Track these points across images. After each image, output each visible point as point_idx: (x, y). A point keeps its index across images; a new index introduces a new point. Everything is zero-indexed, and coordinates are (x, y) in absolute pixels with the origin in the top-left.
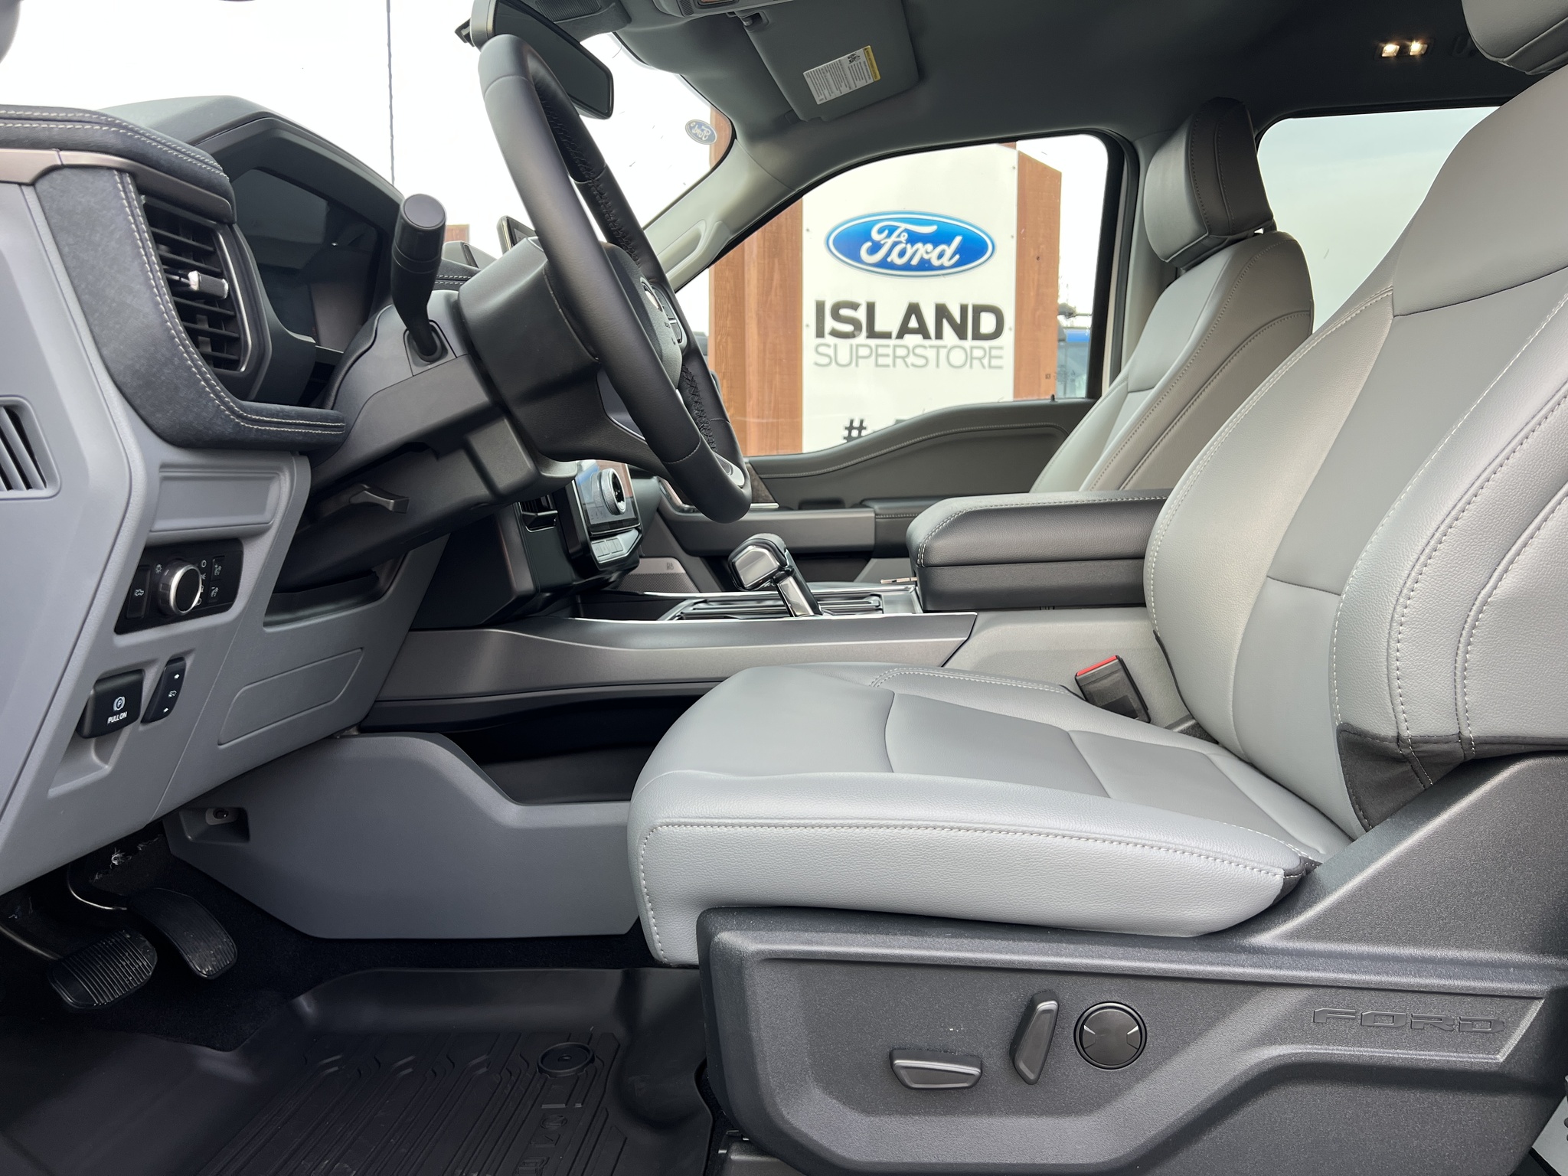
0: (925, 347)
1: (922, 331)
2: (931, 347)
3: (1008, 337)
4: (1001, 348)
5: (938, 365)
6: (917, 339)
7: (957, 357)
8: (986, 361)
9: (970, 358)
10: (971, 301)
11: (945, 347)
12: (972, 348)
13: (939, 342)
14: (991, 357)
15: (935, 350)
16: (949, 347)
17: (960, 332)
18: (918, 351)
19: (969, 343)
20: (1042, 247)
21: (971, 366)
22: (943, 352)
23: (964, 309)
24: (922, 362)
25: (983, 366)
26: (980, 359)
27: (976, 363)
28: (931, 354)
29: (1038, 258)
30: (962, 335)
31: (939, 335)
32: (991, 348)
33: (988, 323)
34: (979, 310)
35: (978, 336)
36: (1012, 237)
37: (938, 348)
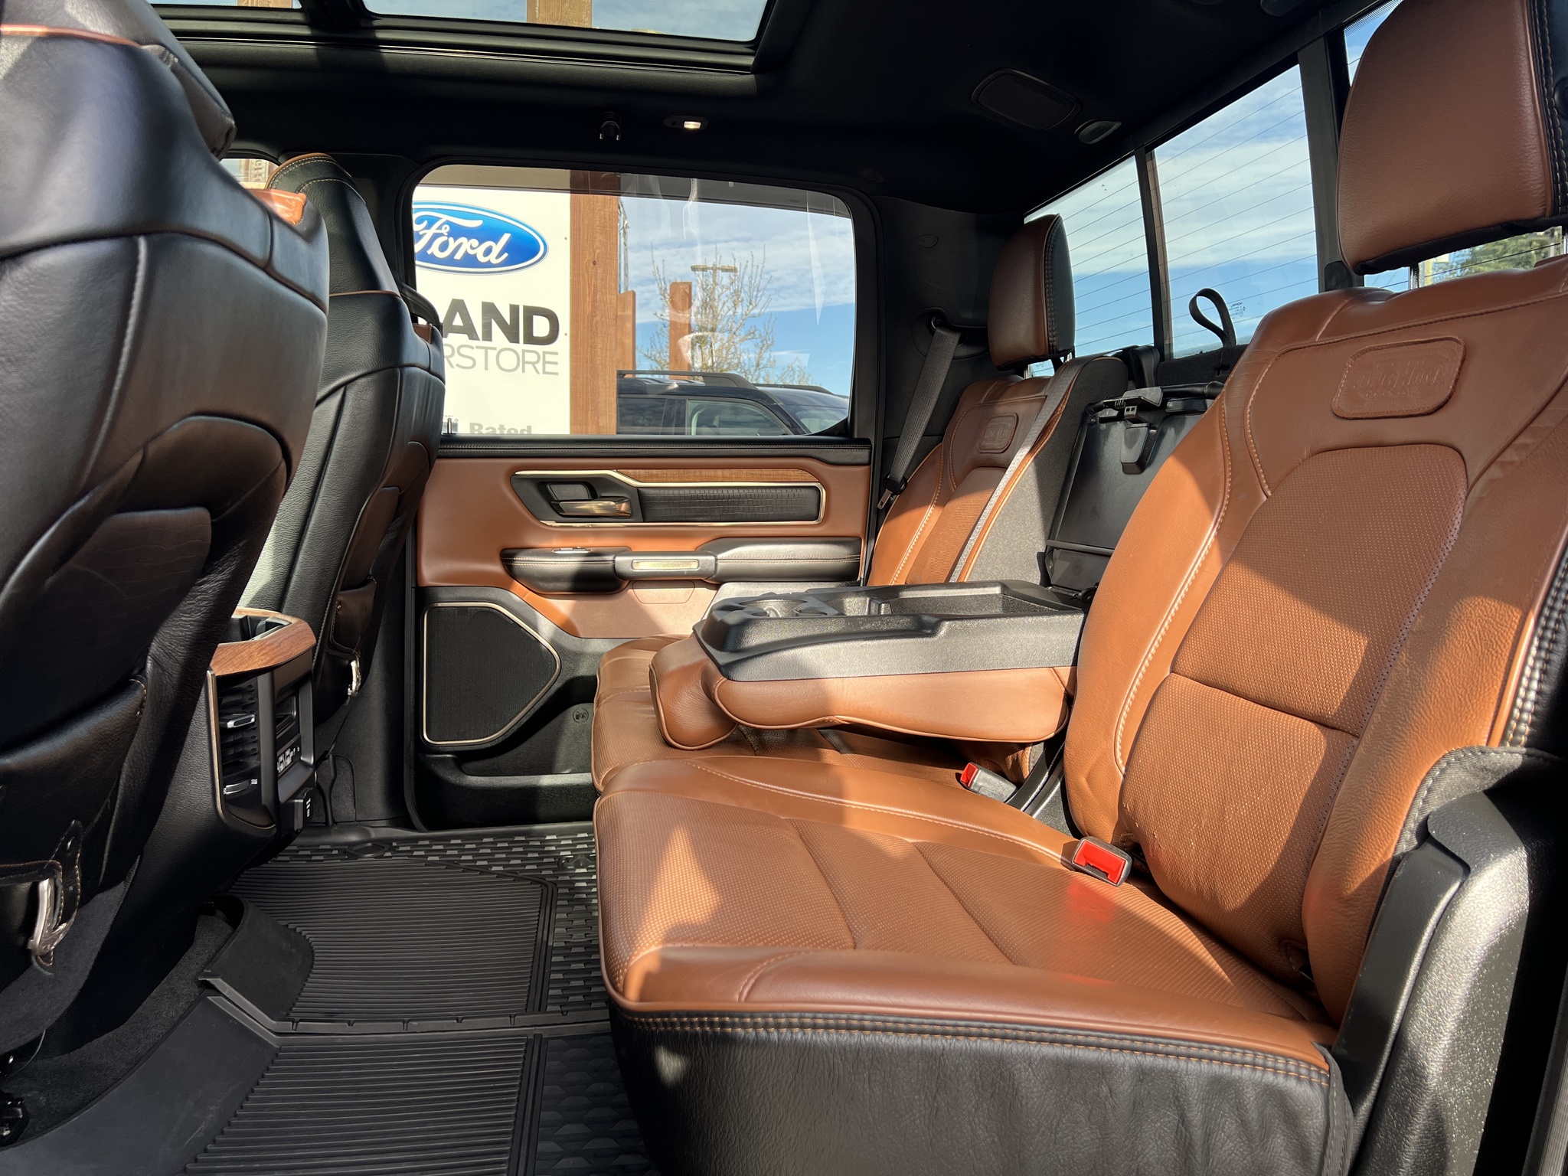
0: (472, 348)
1: (468, 330)
2: (478, 347)
3: (563, 342)
4: (556, 354)
5: (486, 368)
6: (461, 339)
7: (509, 360)
8: (539, 366)
9: (521, 363)
10: (522, 303)
11: (495, 349)
12: (524, 351)
13: (487, 344)
14: (545, 362)
15: (483, 351)
16: (498, 350)
17: (512, 335)
18: (463, 351)
19: (521, 346)
20: (598, 251)
21: (523, 371)
22: (492, 354)
23: (514, 309)
24: (470, 363)
25: (538, 372)
26: (533, 364)
27: (528, 367)
28: (479, 355)
29: (594, 264)
30: (513, 337)
31: (488, 335)
32: (545, 353)
33: (541, 327)
34: (531, 312)
35: (530, 339)
36: (566, 238)
37: (486, 349)
